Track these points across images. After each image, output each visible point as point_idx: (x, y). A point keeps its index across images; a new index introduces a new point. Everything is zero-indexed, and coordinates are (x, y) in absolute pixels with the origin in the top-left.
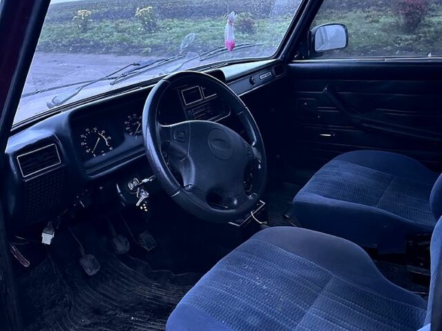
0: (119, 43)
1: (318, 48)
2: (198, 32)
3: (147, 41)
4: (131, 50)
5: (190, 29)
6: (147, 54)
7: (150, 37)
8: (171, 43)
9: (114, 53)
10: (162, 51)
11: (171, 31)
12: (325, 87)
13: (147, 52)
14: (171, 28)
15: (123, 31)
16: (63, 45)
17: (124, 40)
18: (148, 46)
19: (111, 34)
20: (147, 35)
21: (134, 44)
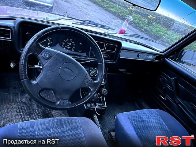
0: (136, 23)
1: (183, 59)
2: (165, 34)
3: (145, 27)
4: (138, 27)
5: (162, 31)
6: (142, 31)
7: (147, 26)
8: (152, 32)
9: (132, 26)
10: (147, 33)
11: (155, 28)
12: (173, 78)
13: (142, 30)
14: (156, 27)
15: (140, 20)
16: (120, 16)
17: (139, 23)
18: (144, 29)
19: (136, 19)
20: (147, 25)
21: (140, 26)
